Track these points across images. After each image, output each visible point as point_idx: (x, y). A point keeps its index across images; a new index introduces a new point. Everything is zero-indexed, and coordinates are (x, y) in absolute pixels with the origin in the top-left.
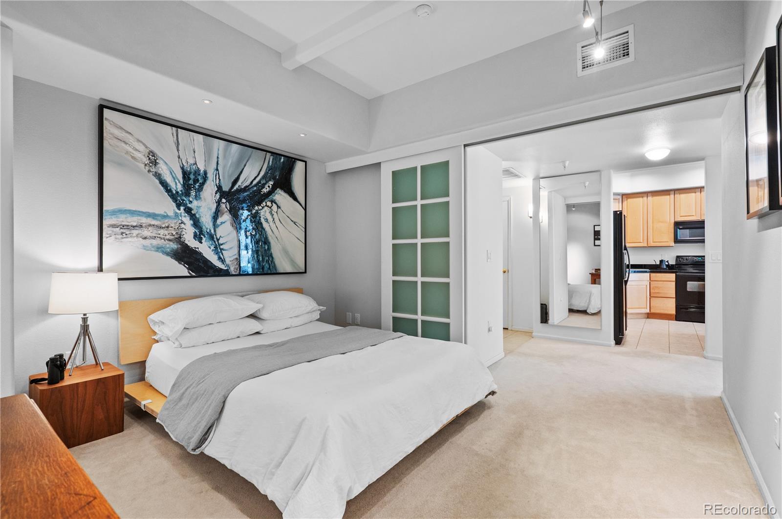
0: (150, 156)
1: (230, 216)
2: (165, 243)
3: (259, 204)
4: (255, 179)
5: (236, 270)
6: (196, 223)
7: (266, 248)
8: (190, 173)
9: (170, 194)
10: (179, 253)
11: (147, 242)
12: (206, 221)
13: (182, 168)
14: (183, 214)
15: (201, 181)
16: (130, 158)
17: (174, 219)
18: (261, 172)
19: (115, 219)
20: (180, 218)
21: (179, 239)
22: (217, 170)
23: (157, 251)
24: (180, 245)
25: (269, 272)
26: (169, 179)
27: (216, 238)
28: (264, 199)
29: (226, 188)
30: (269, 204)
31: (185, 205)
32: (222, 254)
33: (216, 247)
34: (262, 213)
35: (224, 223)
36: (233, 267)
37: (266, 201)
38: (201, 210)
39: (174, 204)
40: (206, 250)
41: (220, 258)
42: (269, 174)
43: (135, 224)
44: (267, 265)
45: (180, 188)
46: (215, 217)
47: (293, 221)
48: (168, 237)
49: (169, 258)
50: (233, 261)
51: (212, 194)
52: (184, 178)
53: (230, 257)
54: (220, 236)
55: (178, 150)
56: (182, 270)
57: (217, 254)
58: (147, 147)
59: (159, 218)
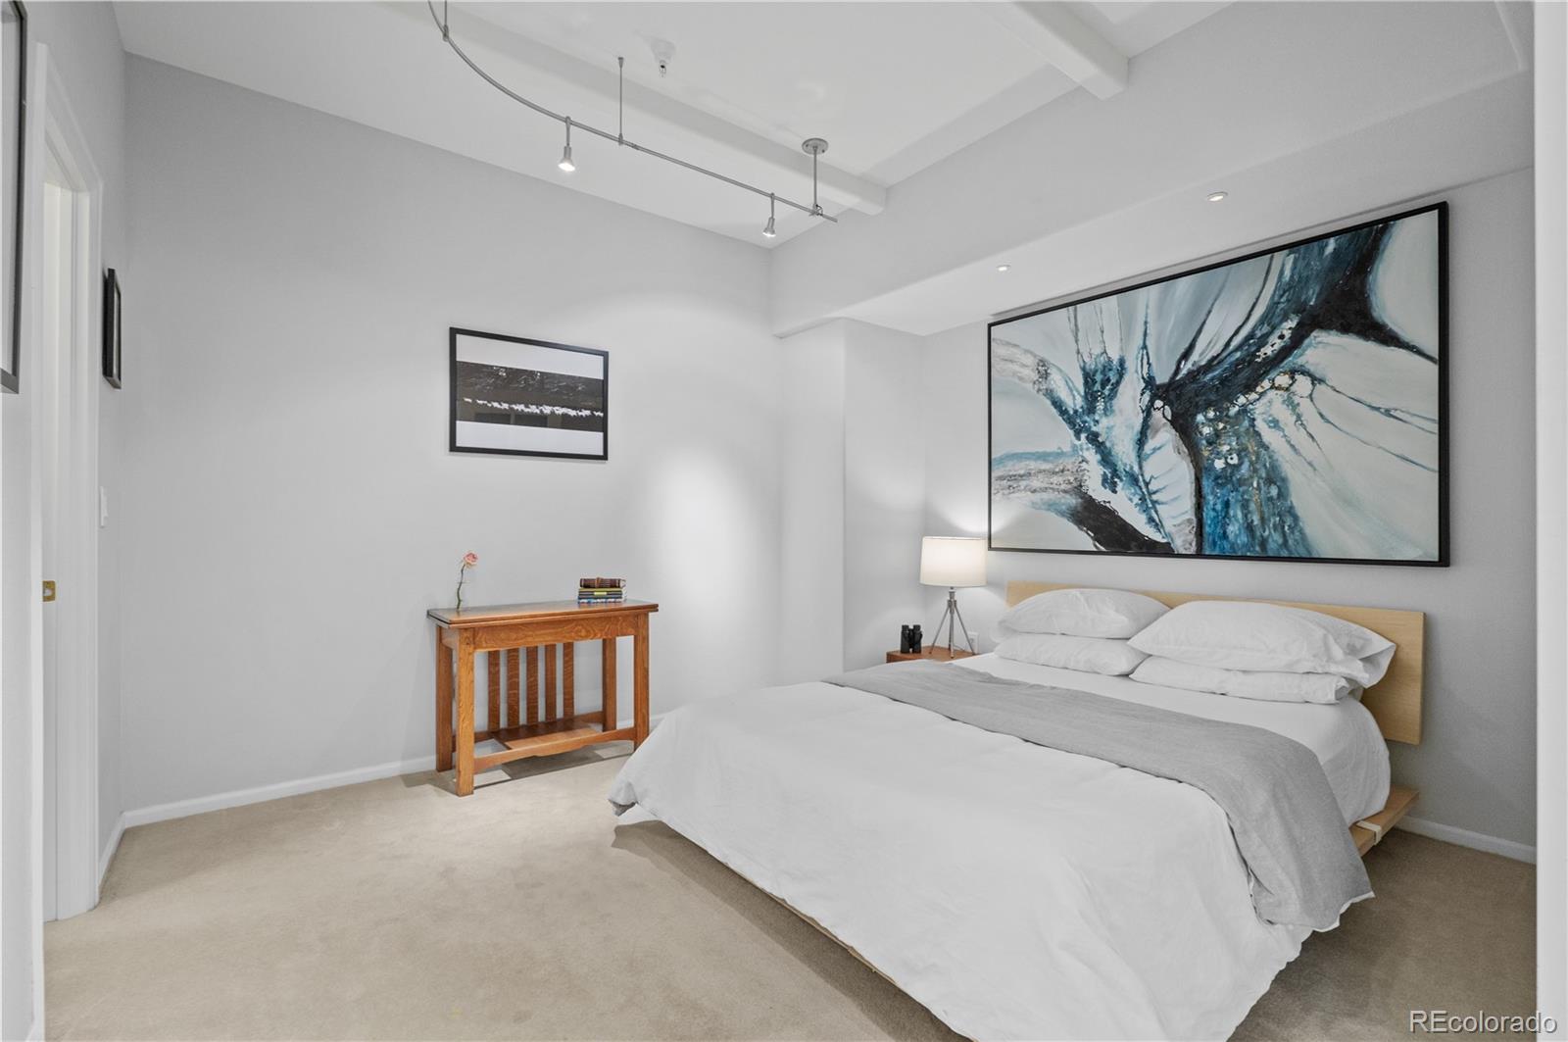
0: (1040, 368)
1: (1173, 431)
2: (1059, 496)
3: (1249, 388)
4: (1236, 333)
5: (1187, 546)
6: (1106, 458)
7: (1274, 491)
8: (1096, 371)
9: (1065, 417)
10: (1078, 512)
11: (1037, 497)
12: (1124, 452)
13: (1083, 369)
14: (1085, 447)
15: (1113, 381)
16: (1017, 381)
17: (1072, 456)
18: (1256, 309)
19: (1003, 469)
20: (1081, 453)
21: (1079, 489)
22: (1145, 347)
23: (1049, 510)
24: (1082, 498)
25: (1285, 553)
26: (1063, 394)
27: (1144, 480)
28: (1266, 373)
29: (1162, 378)
30: (1283, 380)
31: (1088, 430)
32: (1156, 512)
33: (1143, 499)
34: (1259, 410)
35: (1159, 448)
36: (1182, 538)
37: (1270, 376)
38: (1115, 432)
39: (1071, 432)
40: (1124, 505)
41: (1151, 520)
42: (1281, 306)
43: (1022, 472)
44: (1277, 537)
45: (1079, 402)
46: (1141, 442)
47: (1377, 409)
48: (1063, 487)
49: (1065, 521)
50: (1179, 525)
51: (1134, 399)
52: (1086, 383)
53: (1174, 518)
54: (1152, 477)
55: (1077, 341)
56: (1084, 540)
57: (1144, 511)
58: (1035, 356)
59: (1051, 458)
